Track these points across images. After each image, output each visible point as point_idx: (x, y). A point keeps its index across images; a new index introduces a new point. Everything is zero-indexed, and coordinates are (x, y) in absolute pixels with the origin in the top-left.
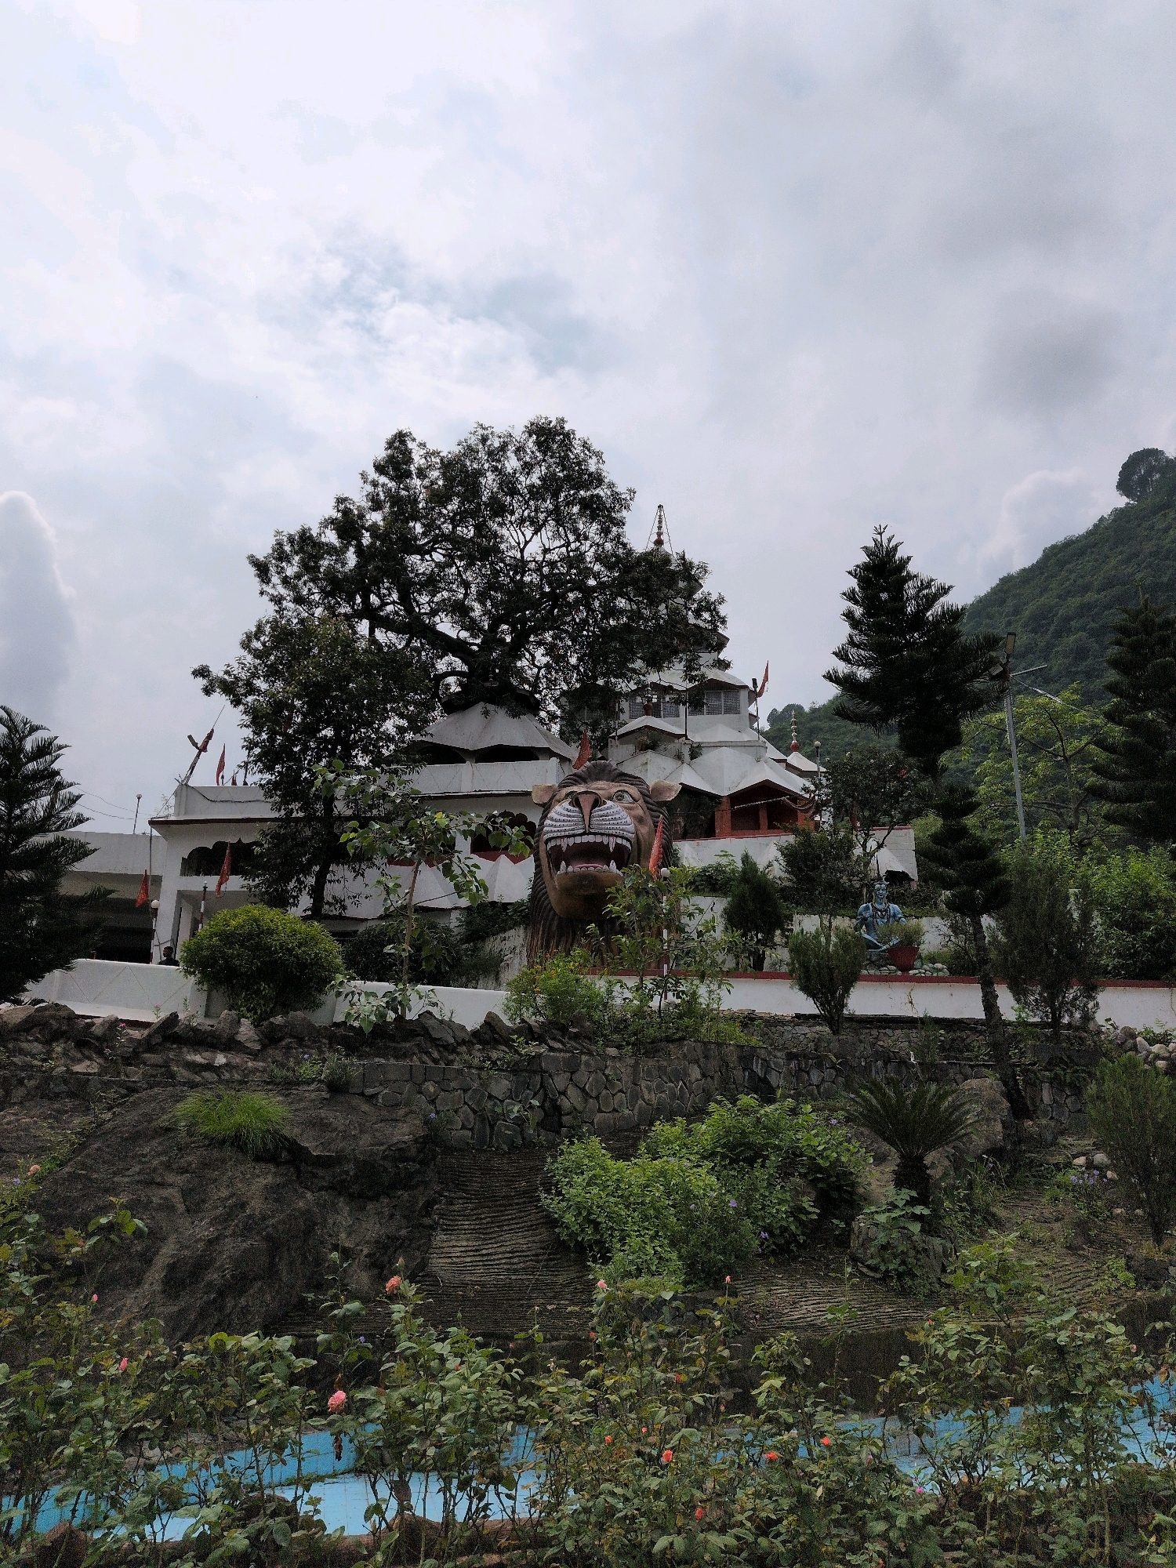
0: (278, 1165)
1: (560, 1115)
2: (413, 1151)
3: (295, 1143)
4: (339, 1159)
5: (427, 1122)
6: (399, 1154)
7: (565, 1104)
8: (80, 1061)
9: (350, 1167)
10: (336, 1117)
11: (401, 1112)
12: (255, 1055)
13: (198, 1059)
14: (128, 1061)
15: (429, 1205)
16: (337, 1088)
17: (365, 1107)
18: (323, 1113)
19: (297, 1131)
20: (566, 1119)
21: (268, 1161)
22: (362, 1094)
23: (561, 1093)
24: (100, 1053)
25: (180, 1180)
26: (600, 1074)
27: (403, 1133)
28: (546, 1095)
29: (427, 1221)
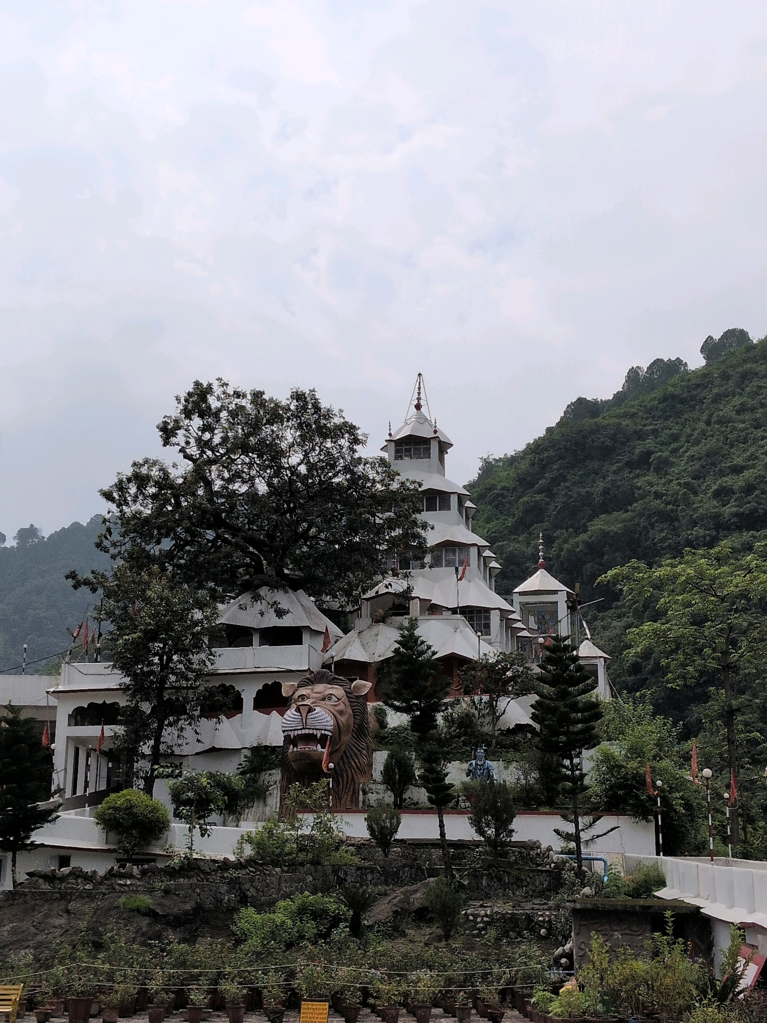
0: (149, 917)
1: (247, 899)
2: (191, 912)
3: (154, 910)
4: (167, 915)
5: (197, 903)
6: (186, 913)
7: (249, 894)
8: (86, 885)
9: (171, 917)
10: (167, 902)
11: (188, 900)
12: (139, 880)
13: (122, 882)
14: (101, 883)
15: (197, 929)
16: (167, 892)
17: (176, 898)
18: (162, 901)
19: (155, 907)
20: (249, 900)
21: (146, 916)
22: (175, 894)
23: (247, 890)
24: (92, 882)
25: (123, 921)
26: (264, 882)
27: (188, 907)
28: (241, 891)
29: (196, 934)
